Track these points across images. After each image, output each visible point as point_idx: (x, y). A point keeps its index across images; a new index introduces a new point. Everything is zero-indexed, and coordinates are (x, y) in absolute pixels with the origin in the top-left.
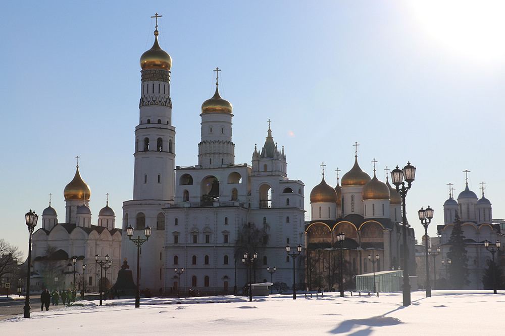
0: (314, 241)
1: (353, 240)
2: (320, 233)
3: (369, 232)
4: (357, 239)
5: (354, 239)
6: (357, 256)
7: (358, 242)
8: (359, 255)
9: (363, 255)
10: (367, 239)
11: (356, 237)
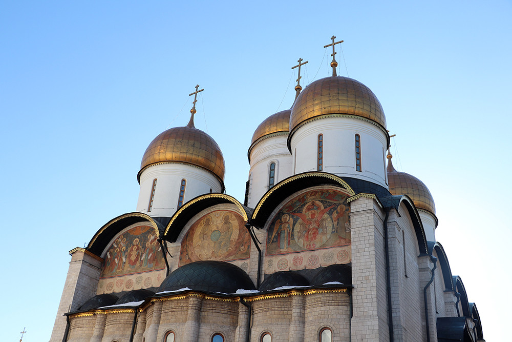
0: (111, 286)
1: (235, 267)
2: (133, 258)
3: (298, 228)
4: (249, 266)
5: (238, 263)
6: (235, 324)
7: (253, 276)
8: (242, 318)
9: (258, 317)
10: (290, 258)
11: (246, 255)
